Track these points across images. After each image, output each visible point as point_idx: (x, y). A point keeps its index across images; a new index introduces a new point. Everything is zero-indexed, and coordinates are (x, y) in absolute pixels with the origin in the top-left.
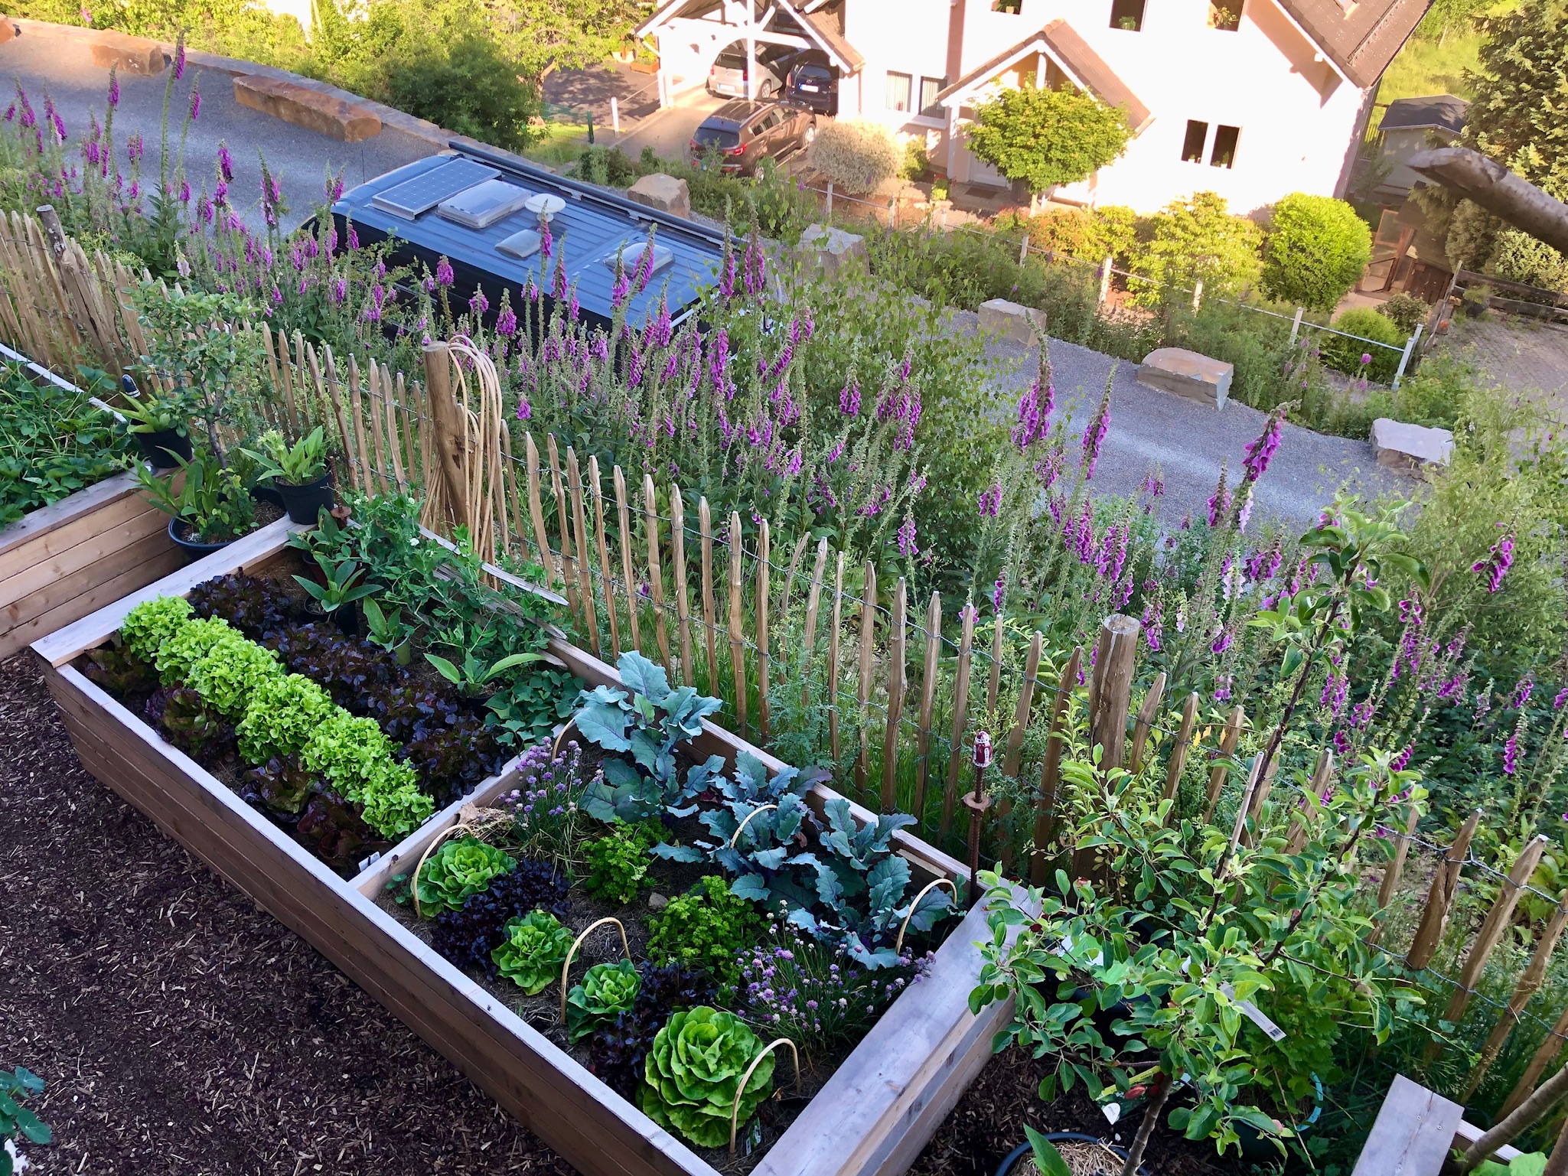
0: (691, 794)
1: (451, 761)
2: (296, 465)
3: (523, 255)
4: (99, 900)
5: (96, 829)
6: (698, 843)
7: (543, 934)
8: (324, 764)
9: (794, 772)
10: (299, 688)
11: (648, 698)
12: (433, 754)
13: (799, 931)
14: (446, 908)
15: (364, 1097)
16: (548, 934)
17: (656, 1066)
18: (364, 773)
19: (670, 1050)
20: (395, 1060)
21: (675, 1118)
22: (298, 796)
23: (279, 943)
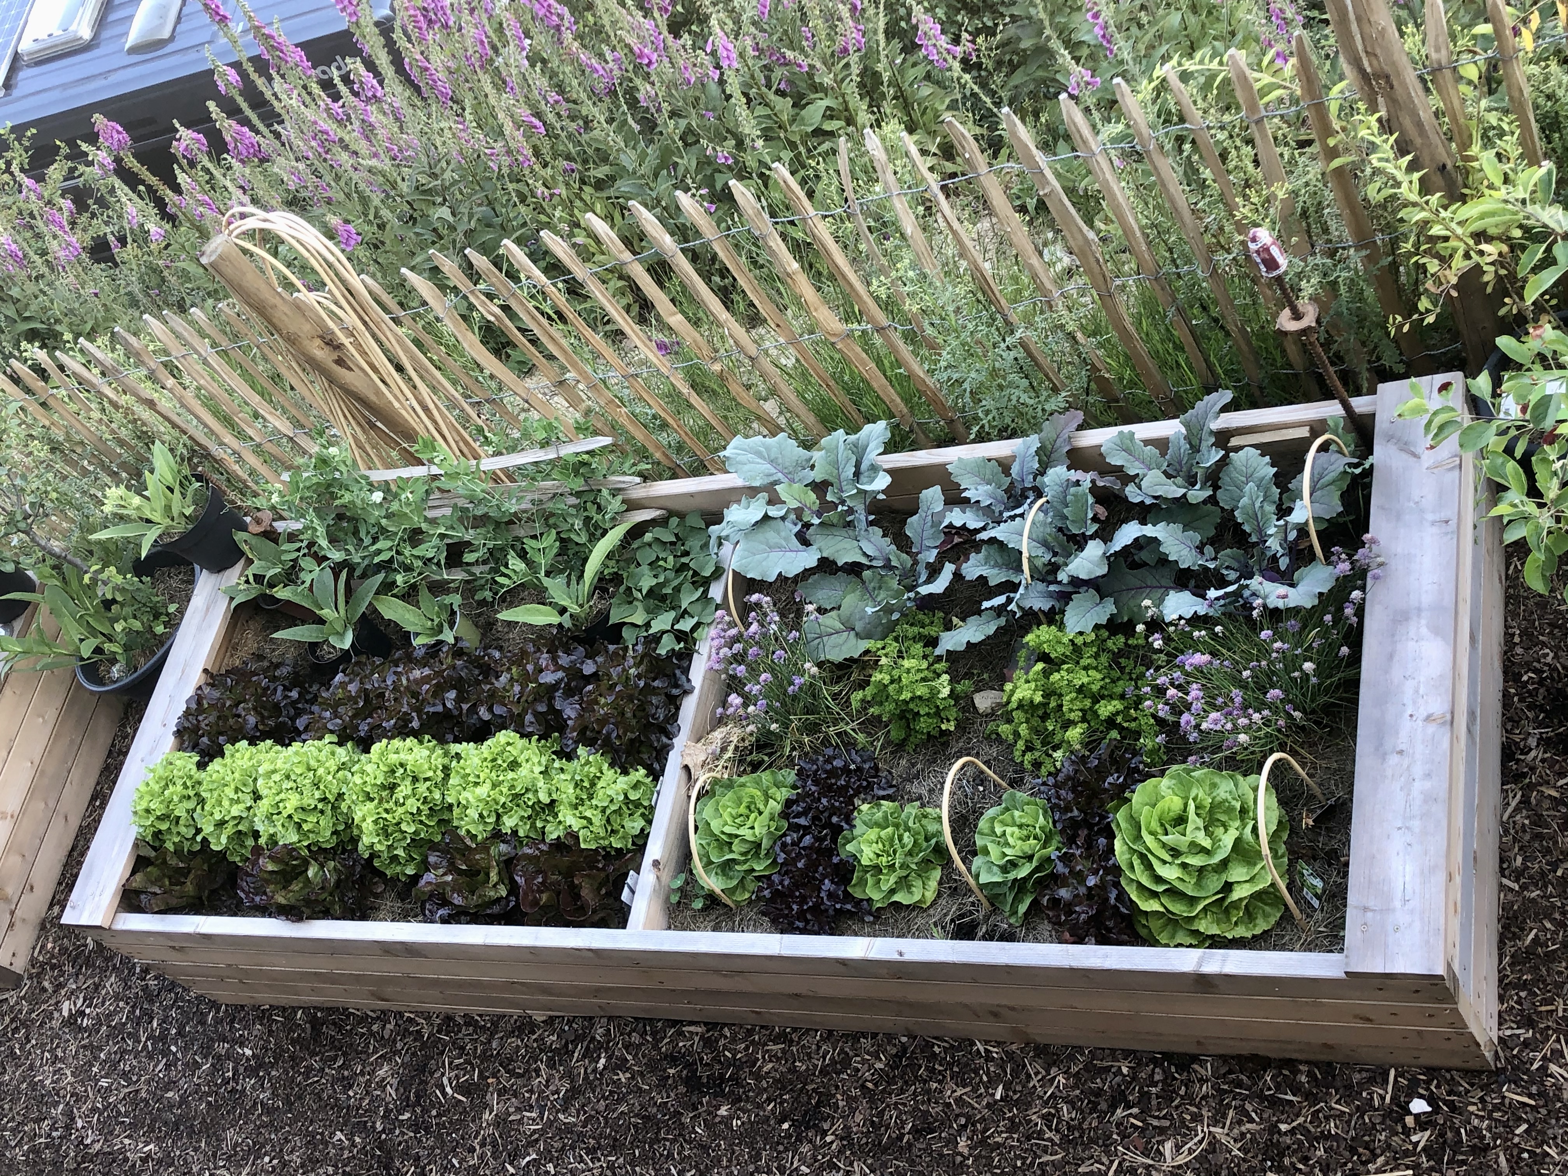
0: (931, 556)
1: (629, 715)
2: (168, 508)
3: (166, 34)
4: (362, 1128)
5: (292, 1058)
6: (986, 604)
7: (890, 830)
8: (492, 820)
9: (1033, 442)
10: (393, 758)
11: (792, 481)
12: (603, 721)
13: (1189, 621)
14: (758, 878)
15: (824, 1133)
16: (897, 826)
17: (1140, 886)
18: (545, 799)
19: (1143, 857)
20: (824, 1072)
21: (1208, 926)
22: (494, 876)
23: (593, 1039)
